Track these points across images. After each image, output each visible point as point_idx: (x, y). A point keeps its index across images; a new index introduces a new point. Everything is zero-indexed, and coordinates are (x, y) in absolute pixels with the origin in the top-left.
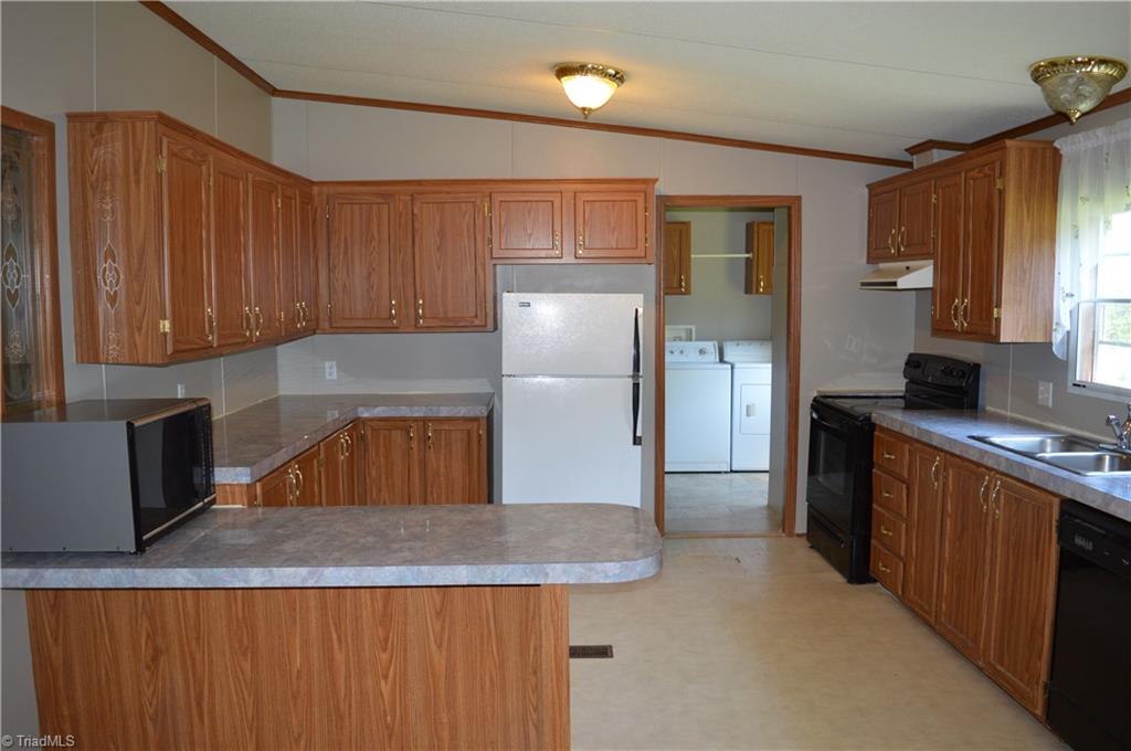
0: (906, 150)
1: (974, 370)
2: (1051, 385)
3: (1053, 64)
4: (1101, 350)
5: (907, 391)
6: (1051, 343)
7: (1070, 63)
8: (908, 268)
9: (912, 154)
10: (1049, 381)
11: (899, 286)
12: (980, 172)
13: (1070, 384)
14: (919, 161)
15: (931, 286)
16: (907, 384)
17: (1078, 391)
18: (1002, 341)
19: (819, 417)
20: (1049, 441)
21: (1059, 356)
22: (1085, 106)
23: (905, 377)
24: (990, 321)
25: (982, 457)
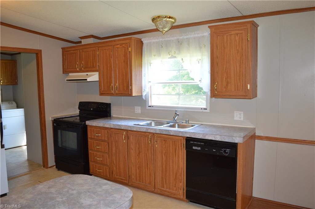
0: (79, 38)
1: (108, 106)
2: (140, 107)
3: (159, 17)
4: (153, 96)
5: (80, 114)
6: (142, 95)
7: (161, 17)
8: (87, 75)
9: (81, 39)
10: (139, 106)
11: (88, 80)
12: (120, 46)
13: (147, 106)
14: (84, 42)
15: (98, 80)
16: (79, 112)
17: (150, 108)
18: (133, 96)
19: (56, 125)
20: (153, 123)
21: (144, 99)
22: (166, 30)
23: (79, 109)
24: (129, 90)
25: (148, 130)
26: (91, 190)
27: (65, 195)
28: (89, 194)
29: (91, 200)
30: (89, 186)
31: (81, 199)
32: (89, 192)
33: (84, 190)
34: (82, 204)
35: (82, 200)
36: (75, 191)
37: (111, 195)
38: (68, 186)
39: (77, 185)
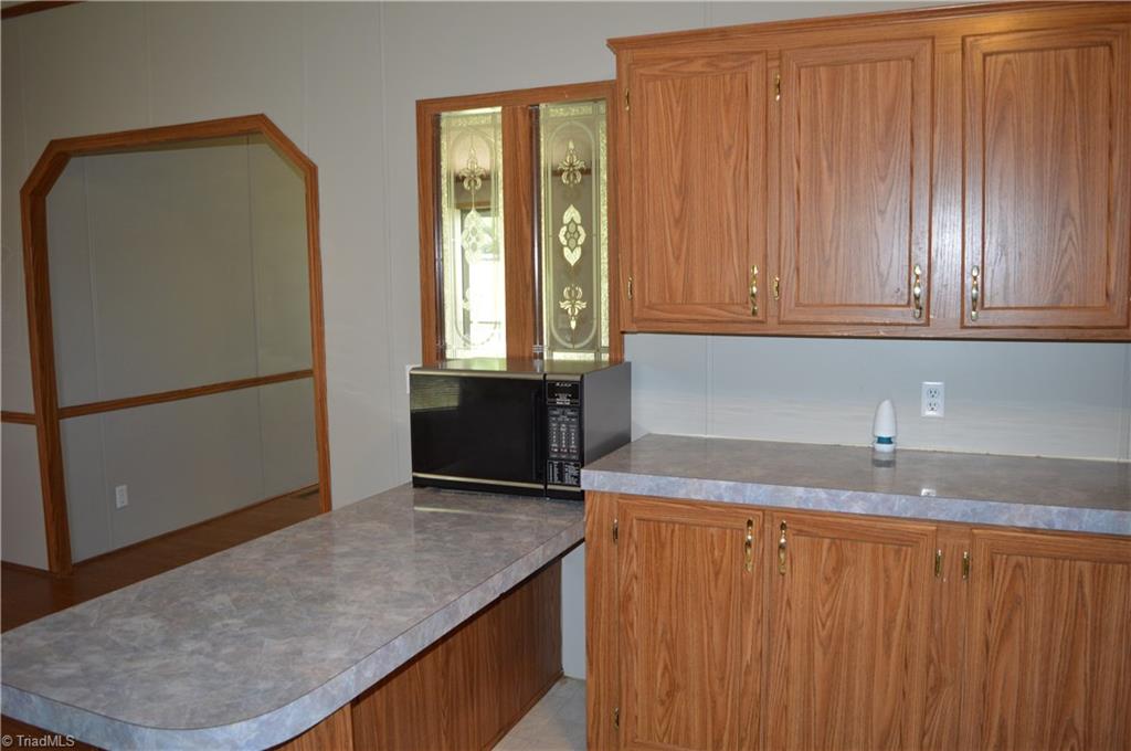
26: (128, 656)
27: (220, 634)
28: (135, 644)
29: (126, 628)
30: (135, 669)
31: (161, 627)
32: (135, 649)
33: (154, 654)
34: (154, 617)
35: (159, 624)
36: (190, 649)
37: (57, 643)
38: (221, 663)
39: (186, 670)
